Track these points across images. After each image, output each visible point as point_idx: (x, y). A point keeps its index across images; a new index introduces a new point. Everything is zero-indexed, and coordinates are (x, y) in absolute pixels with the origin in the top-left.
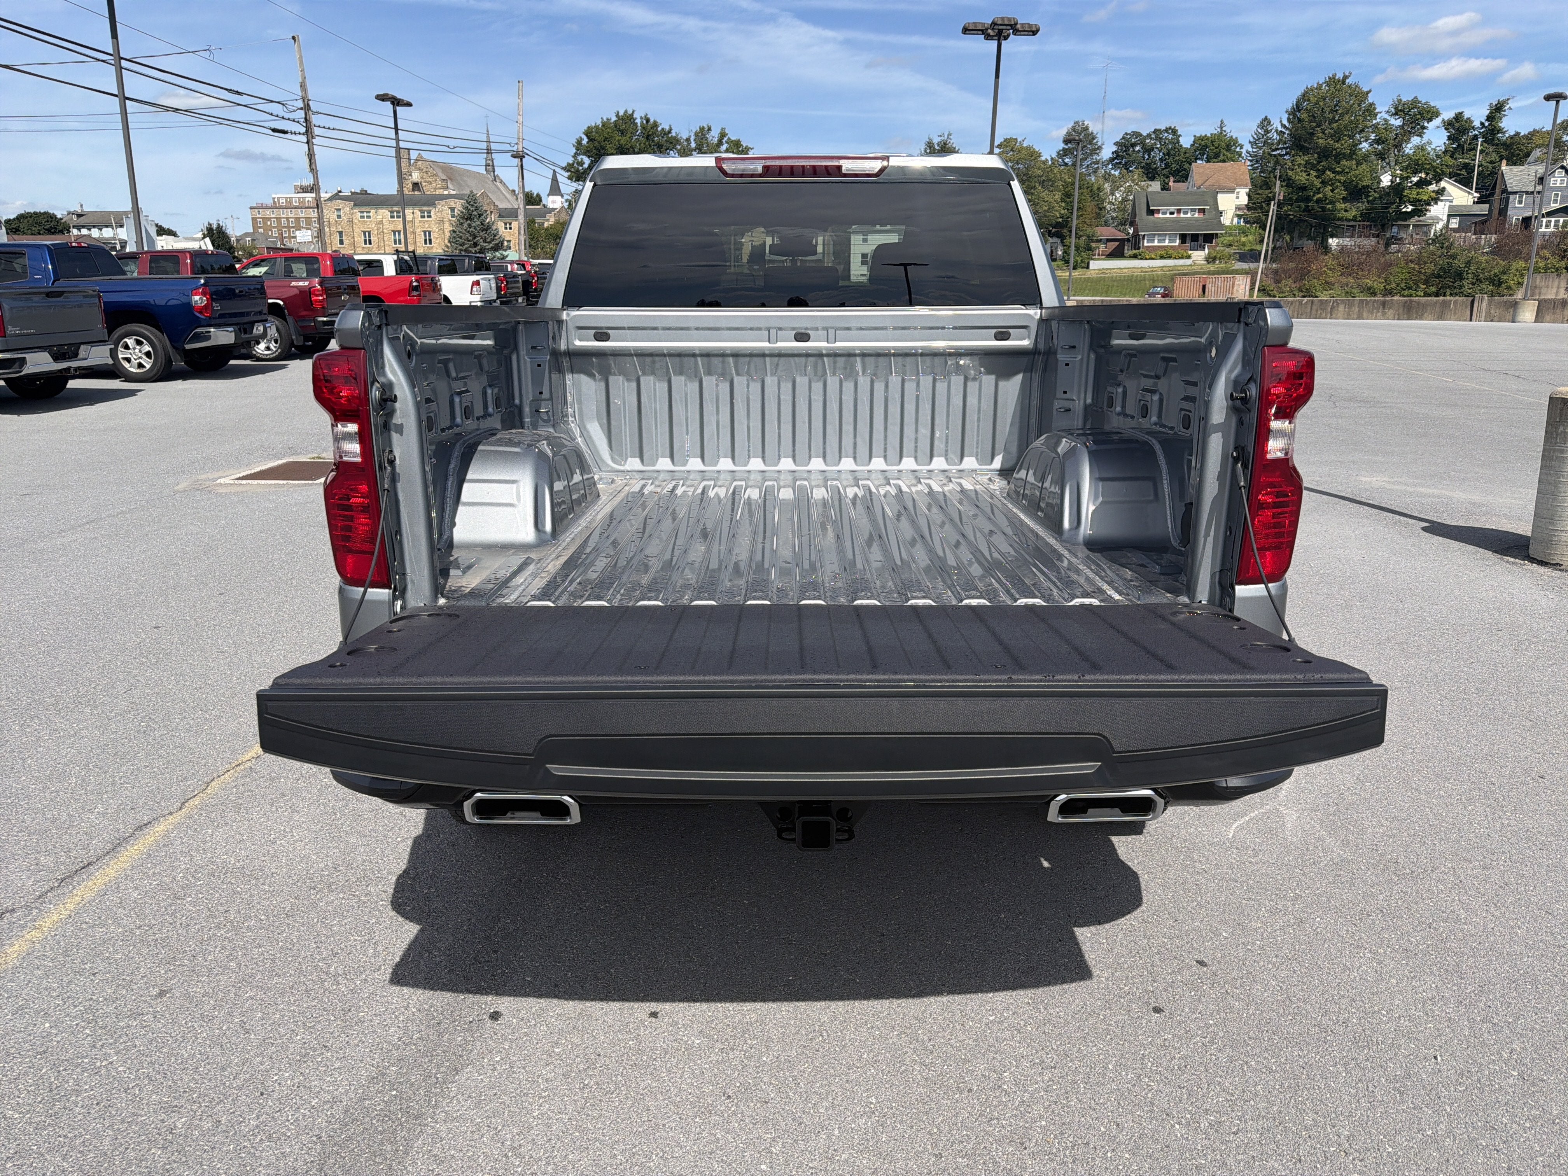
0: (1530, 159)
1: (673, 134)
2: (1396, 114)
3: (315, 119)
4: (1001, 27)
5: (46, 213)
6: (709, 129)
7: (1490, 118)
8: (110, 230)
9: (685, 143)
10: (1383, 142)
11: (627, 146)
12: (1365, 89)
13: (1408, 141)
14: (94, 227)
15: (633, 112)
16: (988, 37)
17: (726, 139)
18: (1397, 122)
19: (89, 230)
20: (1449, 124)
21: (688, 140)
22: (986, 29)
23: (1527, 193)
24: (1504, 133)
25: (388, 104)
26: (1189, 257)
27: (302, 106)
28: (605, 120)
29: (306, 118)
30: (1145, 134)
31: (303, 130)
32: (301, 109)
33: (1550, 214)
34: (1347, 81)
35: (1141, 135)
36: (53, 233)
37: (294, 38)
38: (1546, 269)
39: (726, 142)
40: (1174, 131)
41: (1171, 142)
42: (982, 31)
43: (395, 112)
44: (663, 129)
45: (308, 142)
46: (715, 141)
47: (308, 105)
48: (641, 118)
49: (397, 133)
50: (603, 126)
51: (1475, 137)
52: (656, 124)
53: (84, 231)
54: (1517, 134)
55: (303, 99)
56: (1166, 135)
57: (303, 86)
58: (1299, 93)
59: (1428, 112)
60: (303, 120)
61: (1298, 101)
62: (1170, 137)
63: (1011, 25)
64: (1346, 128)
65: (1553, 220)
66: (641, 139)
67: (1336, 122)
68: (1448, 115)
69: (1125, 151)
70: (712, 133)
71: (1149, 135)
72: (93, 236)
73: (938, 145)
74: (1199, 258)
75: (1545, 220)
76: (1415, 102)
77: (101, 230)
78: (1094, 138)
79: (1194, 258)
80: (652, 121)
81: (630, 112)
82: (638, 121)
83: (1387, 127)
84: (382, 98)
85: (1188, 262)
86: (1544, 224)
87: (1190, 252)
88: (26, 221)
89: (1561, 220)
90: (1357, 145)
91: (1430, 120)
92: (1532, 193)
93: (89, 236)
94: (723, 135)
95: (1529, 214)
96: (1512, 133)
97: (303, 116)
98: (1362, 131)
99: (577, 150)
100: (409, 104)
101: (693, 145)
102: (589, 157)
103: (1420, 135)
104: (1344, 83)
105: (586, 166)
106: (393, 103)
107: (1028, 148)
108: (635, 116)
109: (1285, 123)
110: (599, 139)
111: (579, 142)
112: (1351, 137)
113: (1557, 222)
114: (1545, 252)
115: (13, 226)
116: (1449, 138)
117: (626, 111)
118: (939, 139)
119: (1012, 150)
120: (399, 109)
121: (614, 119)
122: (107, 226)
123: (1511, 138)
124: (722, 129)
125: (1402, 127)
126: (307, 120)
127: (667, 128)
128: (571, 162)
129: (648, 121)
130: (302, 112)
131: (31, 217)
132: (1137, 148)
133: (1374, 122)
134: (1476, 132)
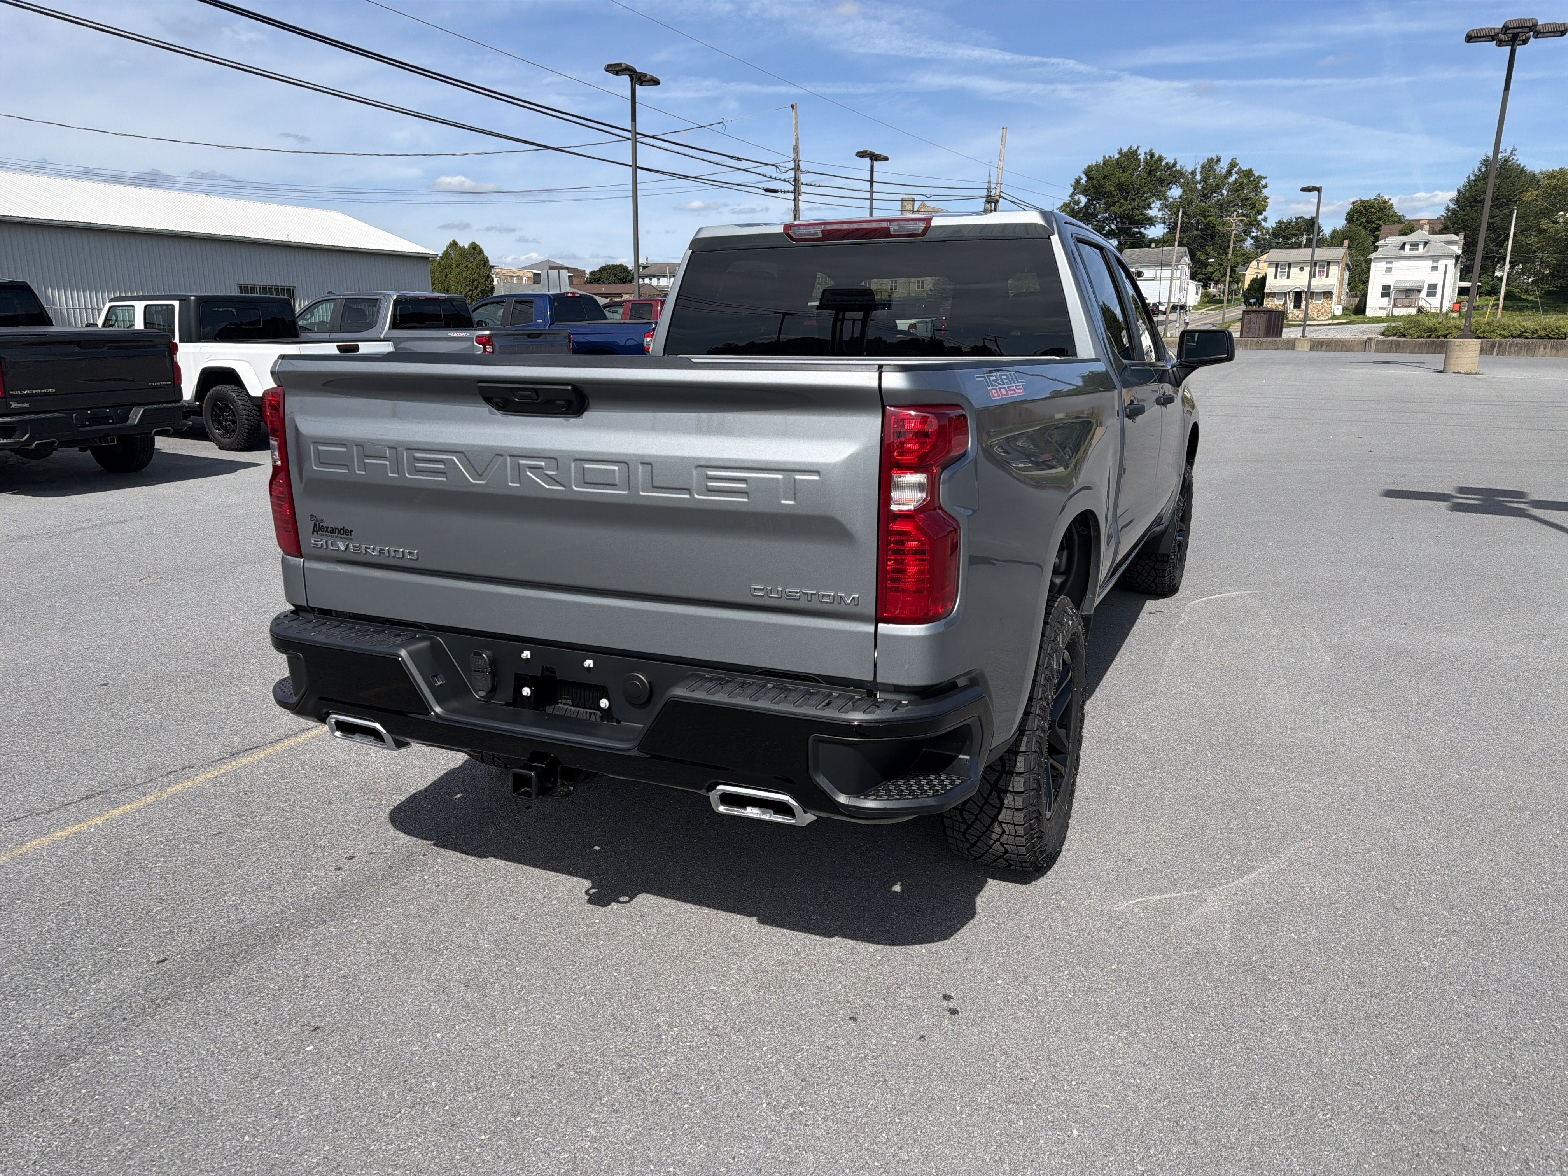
1: (1178, 168)
3: (803, 178)
4: (1515, 31)
5: (621, 266)
6: (1219, 160)
8: (665, 279)
9: (1190, 176)
11: (1127, 183)
14: (654, 277)
15: (1138, 148)
16: (1500, 43)
17: (1236, 169)
19: (651, 279)
21: (1193, 173)
22: (1497, 35)
25: (867, 160)
27: (793, 166)
28: (1107, 157)
29: (795, 178)
31: (792, 188)
32: (792, 169)
36: (624, 283)
37: (792, 106)
39: (1236, 173)
42: (1492, 37)
43: (872, 167)
44: (1167, 163)
45: (794, 200)
46: (1224, 171)
47: (799, 166)
48: (1146, 153)
49: (872, 186)
50: (1104, 164)
52: (1160, 159)
53: (647, 281)
55: (795, 160)
57: (796, 149)
60: (792, 179)
66: (1143, 174)
70: (1221, 164)
72: (653, 285)
77: (659, 279)
80: (1157, 156)
81: (1135, 148)
82: (1142, 157)
84: (861, 154)
88: (606, 272)
93: (650, 285)
94: (1233, 165)
97: (793, 176)
99: (1075, 190)
100: (886, 159)
101: (1198, 177)
102: (1086, 196)
105: (1082, 205)
106: (871, 159)
108: (1139, 152)
110: (1099, 177)
111: (1078, 182)
115: (597, 277)
117: (1131, 148)
120: (876, 164)
121: (1117, 156)
122: (664, 276)
124: (1233, 159)
126: (796, 180)
127: (1172, 162)
128: (1067, 202)
129: (1152, 156)
130: (793, 172)
131: (609, 269)
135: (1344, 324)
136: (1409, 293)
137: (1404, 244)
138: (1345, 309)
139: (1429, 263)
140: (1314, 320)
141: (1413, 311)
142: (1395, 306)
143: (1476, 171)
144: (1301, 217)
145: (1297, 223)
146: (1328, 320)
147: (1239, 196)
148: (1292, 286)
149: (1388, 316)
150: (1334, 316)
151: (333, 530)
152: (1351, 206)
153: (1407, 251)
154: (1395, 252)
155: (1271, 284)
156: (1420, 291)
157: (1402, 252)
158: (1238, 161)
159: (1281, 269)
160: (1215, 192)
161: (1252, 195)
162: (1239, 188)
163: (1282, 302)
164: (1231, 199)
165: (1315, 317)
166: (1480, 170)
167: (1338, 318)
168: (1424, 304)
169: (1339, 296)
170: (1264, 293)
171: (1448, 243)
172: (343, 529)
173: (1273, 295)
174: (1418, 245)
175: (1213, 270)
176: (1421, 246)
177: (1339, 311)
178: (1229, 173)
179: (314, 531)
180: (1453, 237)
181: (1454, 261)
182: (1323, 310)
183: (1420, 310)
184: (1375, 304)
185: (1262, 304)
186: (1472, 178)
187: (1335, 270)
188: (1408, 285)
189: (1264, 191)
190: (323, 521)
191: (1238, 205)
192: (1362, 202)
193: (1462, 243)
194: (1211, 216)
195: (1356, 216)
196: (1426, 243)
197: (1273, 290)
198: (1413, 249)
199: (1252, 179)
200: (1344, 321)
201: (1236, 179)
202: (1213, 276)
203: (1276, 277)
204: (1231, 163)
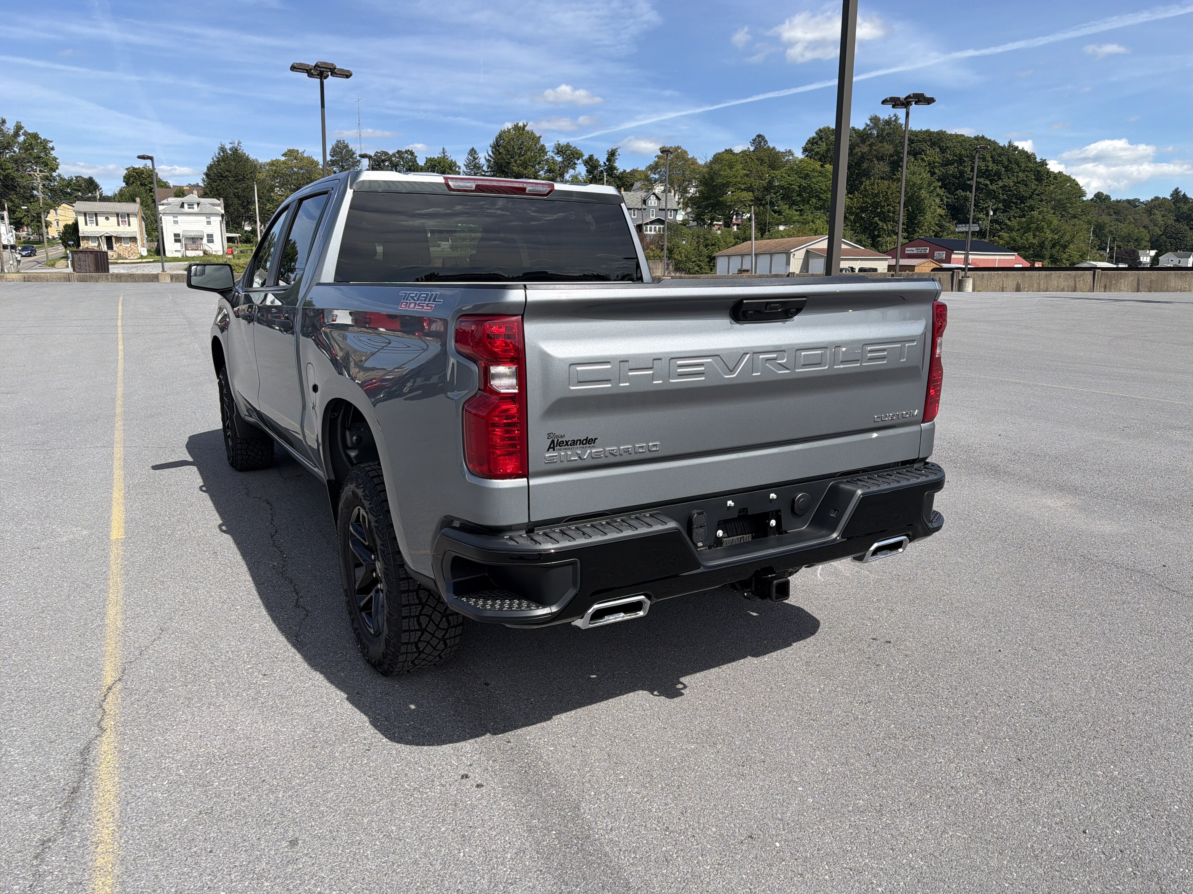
0: (634, 187)
2: (558, 153)
4: (322, 69)
7: (608, 160)
10: (553, 172)
12: (538, 135)
13: (567, 172)
16: (310, 75)
17: (22, 131)
18: (559, 159)
20: (586, 162)
22: (311, 70)
23: (638, 209)
24: (617, 170)
26: (439, 246)
30: (391, 154)
33: (652, 223)
34: (526, 128)
35: (388, 154)
38: (654, 257)
39: (23, 134)
40: (412, 153)
41: (410, 160)
42: (307, 70)
46: (11, 132)
51: (602, 172)
54: (625, 171)
56: (406, 155)
58: (497, 134)
59: (577, 153)
61: (497, 139)
62: (410, 157)
63: (330, 69)
64: (529, 160)
65: (653, 226)
67: (523, 156)
68: (586, 157)
69: (378, 165)
70: (7, 126)
71: (394, 155)
73: (230, 150)
74: (446, 247)
75: (648, 226)
76: (568, 146)
78: (354, 154)
79: (443, 247)
83: (554, 162)
85: (439, 249)
86: (649, 229)
87: (439, 242)
89: (657, 227)
90: (538, 172)
91: (578, 159)
92: (641, 209)
94: (19, 128)
95: (640, 222)
96: (622, 171)
98: (539, 163)
103: (574, 169)
104: (524, 129)
107: (308, 158)
109: (491, 153)
112: (533, 167)
113: (655, 228)
114: (652, 246)
116: (587, 171)
118: (231, 146)
119: (295, 159)
123: (622, 173)
124: (17, 122)
125: (562, 162)
132: (387, 164)
133: (546, 157)
134: (602, 169)
135: (152, 262)
136: (195, 240)
137: (183, 203)
138: (148, 251)
139: (204, 219)
140: (126, 259)
141: (201, 253)
142: (186, 249)
143: (217, 155)
144: (80, 177)
145: (77, 181)
146: (137, 259)
147: (30, 154)
148: (102, 232)
149: (183, 256)
150: (142, 256)
151: (574, 443)
152: (126, 172)
153: (186, 208)
154: (178, 209)
155: (84, 229)
156: (202, 239)
157: (182, 209)
158: (23, 125)
159: (89, 218)
160: (8, 149)
161: (42, 155)
162: (29, 147)
163: (96, 244)
164: (24, 156)
165: (127, 257)
166: (219, 154)
167: (145, 257)
168: (207, 249)
169: (142, 241)
170: (79, 237)
171: (214, 205)
172: (586, 440)
173: (87, 238)
174: (193, 205)
175: (22, 216)
176: (195, 206)
177: (145, 253)
178: (16, 134)
179: (550, 448)
180: (215, 201)
181: (220, 218)
182: (132, 251)
183: (205, 252)
184: (172, 248)
185: (79, 245)
186: (215, 159)
187: (134, 221)
188: (193, 234)
189: (52, 152)
190: (562, 437)
191: (31, 162)
192: (134, 169)
193: (223, 205)
194: (9, 169)
195: (132, 179)
196: (198, 204)
197: (86, 235)
198: (190, 208)
199: (39, 141)
200: (152, 260)
201: (25, 140)
202: (23, 220)
203: (86, 224)
204: (16, 126)
